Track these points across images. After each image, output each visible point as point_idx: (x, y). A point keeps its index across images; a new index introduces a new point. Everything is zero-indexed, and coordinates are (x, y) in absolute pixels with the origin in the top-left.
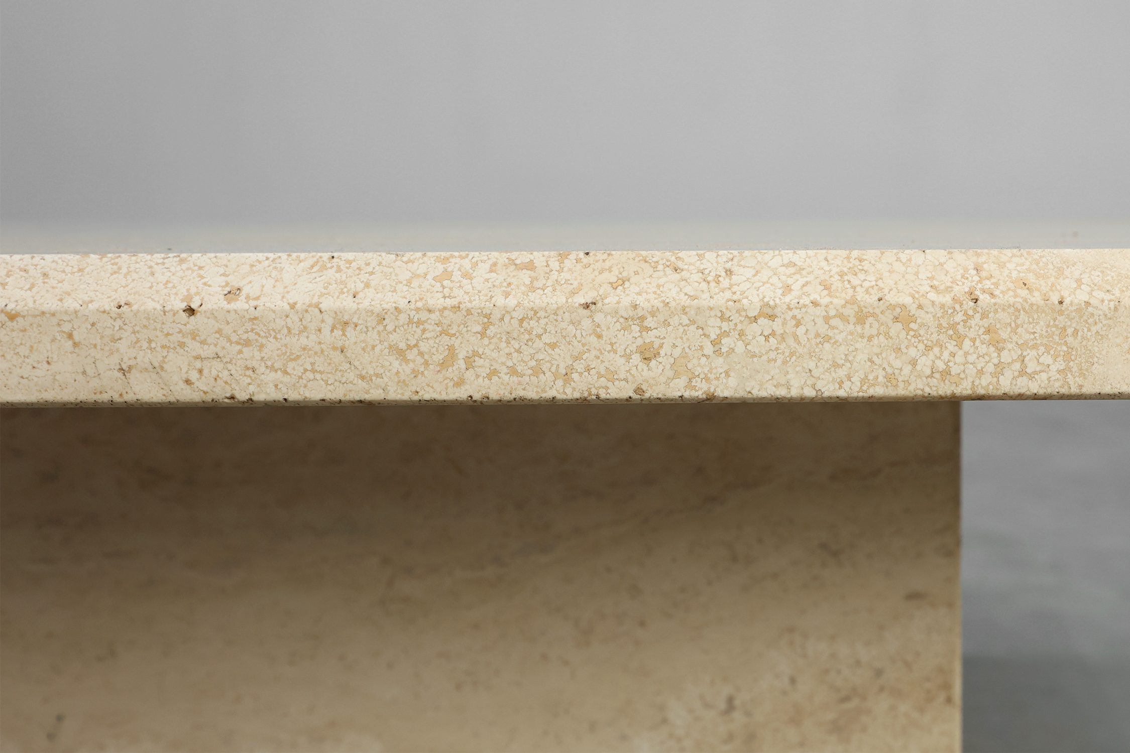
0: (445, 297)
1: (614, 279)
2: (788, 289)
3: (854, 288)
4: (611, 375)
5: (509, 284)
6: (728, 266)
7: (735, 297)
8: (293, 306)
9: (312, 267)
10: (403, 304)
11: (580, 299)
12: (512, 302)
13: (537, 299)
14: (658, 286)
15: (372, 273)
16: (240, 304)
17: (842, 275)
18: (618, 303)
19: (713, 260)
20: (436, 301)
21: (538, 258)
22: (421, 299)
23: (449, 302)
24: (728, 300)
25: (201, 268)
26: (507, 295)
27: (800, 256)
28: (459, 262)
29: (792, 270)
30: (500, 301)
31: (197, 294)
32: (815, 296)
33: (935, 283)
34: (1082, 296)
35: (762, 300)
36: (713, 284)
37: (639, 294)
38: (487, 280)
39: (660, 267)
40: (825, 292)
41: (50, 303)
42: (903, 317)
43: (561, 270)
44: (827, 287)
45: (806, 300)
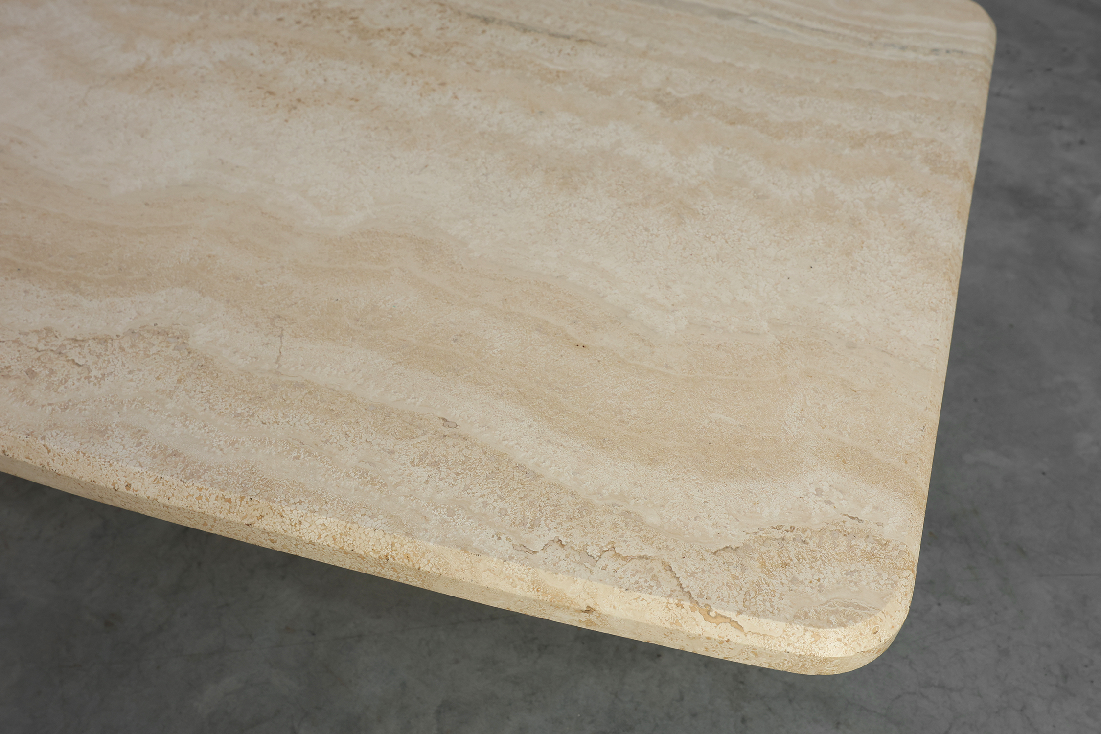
0: (199, 508)
1: (259, 515)
2: (320, 536)
3: (344, 542)
5: (222, 508)
6: (301, 519)
7: (300, 535)
8: (148, 498)
9: (154, 481)
10: (185, 507)
11: (245, 522)
12: (222, 516)
13: (230, 517)
14: (274, 523)
15: (175, 490)
16: (130, 492)
17: (341, 534)
18: (259, 527)
20: (196, 508)
22: (191, 507)
23: (200, 510)
24: (298, 536)
25: (117, 471)
26: (221, 513)
29: (323, 527)
30: (218, 514)
31: (117, 483)
32: (329, 542)
33: (375, 548)
34: (427, 569)
35: (310, 539)
36: (293, 527)
37: (266, 525)
38: (214, 504)
39: (276, 513)
40: (333, 542)
41: (70, 474)
43: (240, 506)
44: (334, 540)
45: (325, 543)
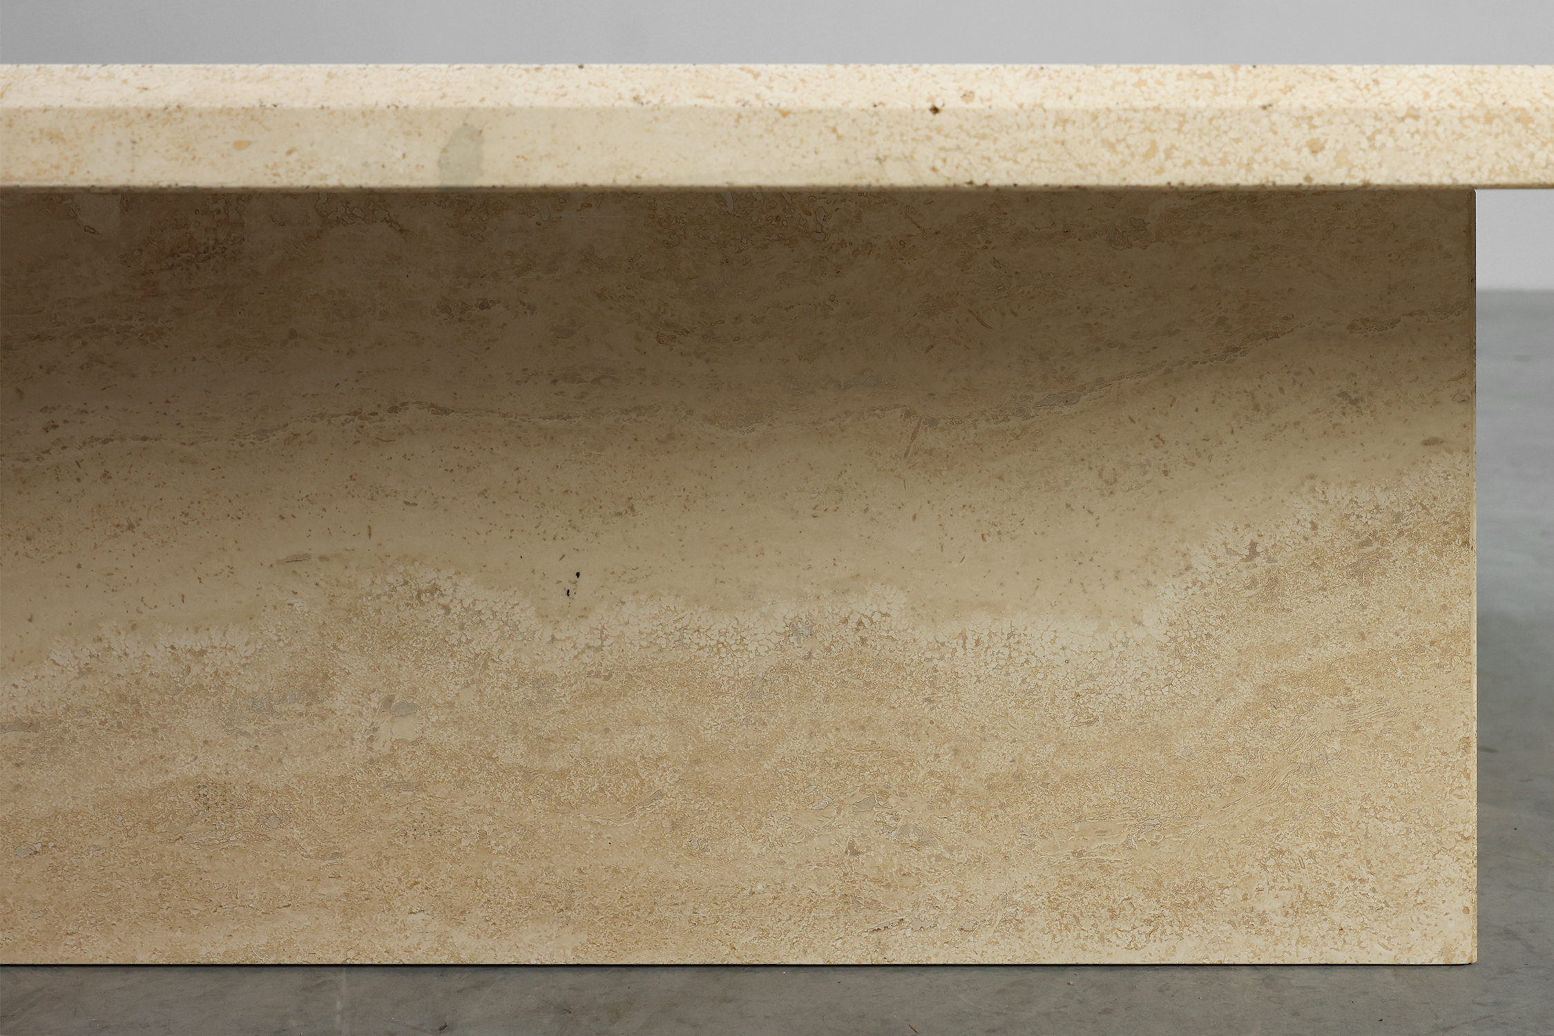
0: (1145, 100)
1: (1282, 87)
2: (1427, 95)
3: (1481, 94)
4: (1285, 165)
5: (1197, 90)
6: (1374, 76)
7: (1386, 101)
8: (1021, 106)
9: (1027, 75)
10: (1112, 105)
11: (1258, 102)
12: (1202, 104)
13: (1222, 102)
14: (1320, 92)
15: (1079, 81)
16: (975, 105)
17: (1469, 84)
18: (1290, 105)
19: (1362, 72)
20: (1140, 103)
21: (1215, 69)
22: (1127, 101)
23: (1150, 104)
24: (1380, 104)
25: (934, 76)
26: (1197, 98)
27: (1432, 69)
28: (1151, 72)
29: (1427, 80)
30: (1193, 103)
31: (937, 96)
32: (1450, 101)
33: (1547, 91)
35: (1408, 103)
36: (1365, 91)
37: (1306, 98)
38: (1177, 87)
39: (1318, 77)
40: (1458, 98)
41: (816, 104)
42: (1524, 119)
43: (1236, 80)
44: (1459, 94)
45: (1443, 104)
